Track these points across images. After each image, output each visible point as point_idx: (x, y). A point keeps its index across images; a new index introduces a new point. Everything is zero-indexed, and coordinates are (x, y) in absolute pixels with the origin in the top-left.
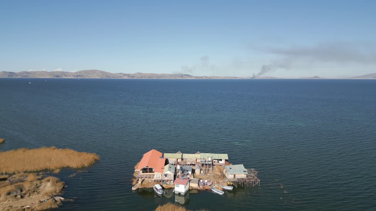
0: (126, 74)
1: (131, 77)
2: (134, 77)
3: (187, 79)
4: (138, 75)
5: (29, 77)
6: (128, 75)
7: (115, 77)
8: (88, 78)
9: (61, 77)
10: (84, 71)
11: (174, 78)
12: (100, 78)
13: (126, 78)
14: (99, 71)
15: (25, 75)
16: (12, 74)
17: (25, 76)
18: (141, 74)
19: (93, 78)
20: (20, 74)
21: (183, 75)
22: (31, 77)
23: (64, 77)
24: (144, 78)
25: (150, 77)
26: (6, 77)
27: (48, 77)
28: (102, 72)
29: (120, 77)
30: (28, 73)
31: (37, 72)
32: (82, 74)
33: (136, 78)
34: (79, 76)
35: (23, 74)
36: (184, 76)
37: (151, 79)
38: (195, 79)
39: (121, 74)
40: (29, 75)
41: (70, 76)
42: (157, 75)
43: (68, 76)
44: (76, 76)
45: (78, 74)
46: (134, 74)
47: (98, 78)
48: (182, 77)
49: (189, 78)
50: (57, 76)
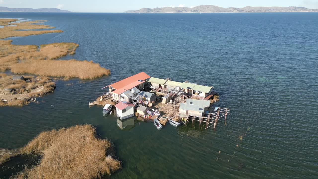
0: (236, 8)
1: (240, 11)
2: (243, 11)
3: (300, 12)
4: (247, 9)
5: (159, 12)
6: (238, 9)
7: (225, 12)
8: (202, 12)
9: (182, 12)
10: (200, 6)
11: (285, 12)
12: (212, 12)
13: (235, 12)
14: (212, 5)
15: (158, 10)
16: (149, 10)
17: (157, 12)
18: (250, 7)
19: (206, 12)
20: (155, 9)
21: (296, 7)
22: (161, 12)
23: (184, 12)
24: (253, 12)
25: (259, 11)
26: (145, 12)
27: (172, 12)
28: (215, 7)
29: (230, 11)
30: (159, 9)
31: (165, 8)
32: (198, 9)
33: (244, 12)
34: (196, 11)
35: (156, 10)
36: (297, 9)
37: (260, 12)
38: (310, 12)
39: (231, 8)
40: (160, 11)
41: (189, 11)
42: (267, 9)
43: (187, 11)
44: (193, 11)
45: (195, 9)
46: (244, 8)
47: (210, 12)
48: (295, 10)
49: (303, 11)
50: (179, 11)
